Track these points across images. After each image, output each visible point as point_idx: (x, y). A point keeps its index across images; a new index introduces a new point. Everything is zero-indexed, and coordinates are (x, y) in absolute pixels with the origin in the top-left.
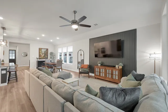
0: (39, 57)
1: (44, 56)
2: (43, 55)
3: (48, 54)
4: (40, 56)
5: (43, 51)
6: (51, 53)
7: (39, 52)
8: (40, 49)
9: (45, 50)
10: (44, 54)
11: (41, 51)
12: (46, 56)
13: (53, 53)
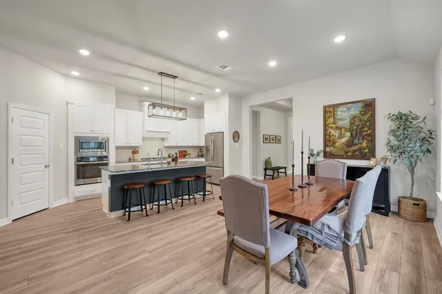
0: (325, 146)
2: (341, 136)
3: (373, 127)
4: (328, 141)
5: (344, 116)
6: (403, 121)
7: (325, 125)
8: (329, 111)
9: (355, 111)
10: (350, 130)
11: (331, 120)
12: (364, 144)
13: (416, 118)
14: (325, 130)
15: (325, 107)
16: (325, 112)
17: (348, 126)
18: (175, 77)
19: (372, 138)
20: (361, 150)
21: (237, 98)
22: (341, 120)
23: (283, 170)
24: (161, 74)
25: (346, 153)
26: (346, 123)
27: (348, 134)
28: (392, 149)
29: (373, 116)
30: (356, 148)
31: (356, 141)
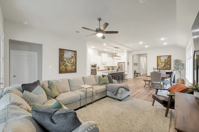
0: (157, 67)
1: (164, 66)
2: (162, 64)
3: (170, 62)
4: (158, 65)
5: (163, 59)
7: (157, 61)
8: (158, 58)
9: (166, 58)
10: (165, 63)
11: (159, 60)
12: (168, 66)
13: (180, 61)
14: (157, 63)
15: (157, 56)
16: (157, 58)
17: (164, 61)
18: (118, 48)
19: (170, 65)
20: (167, 68)
21: (129, 52)
22: (162, 60)
23: (139, 74)
24: (116, 48)
25: (163, 68)
26: (163, 61)
27: (164, 64)
28: (175, 68)
29: (171, 59)
30: (166, 67)
31: (166, 66)
